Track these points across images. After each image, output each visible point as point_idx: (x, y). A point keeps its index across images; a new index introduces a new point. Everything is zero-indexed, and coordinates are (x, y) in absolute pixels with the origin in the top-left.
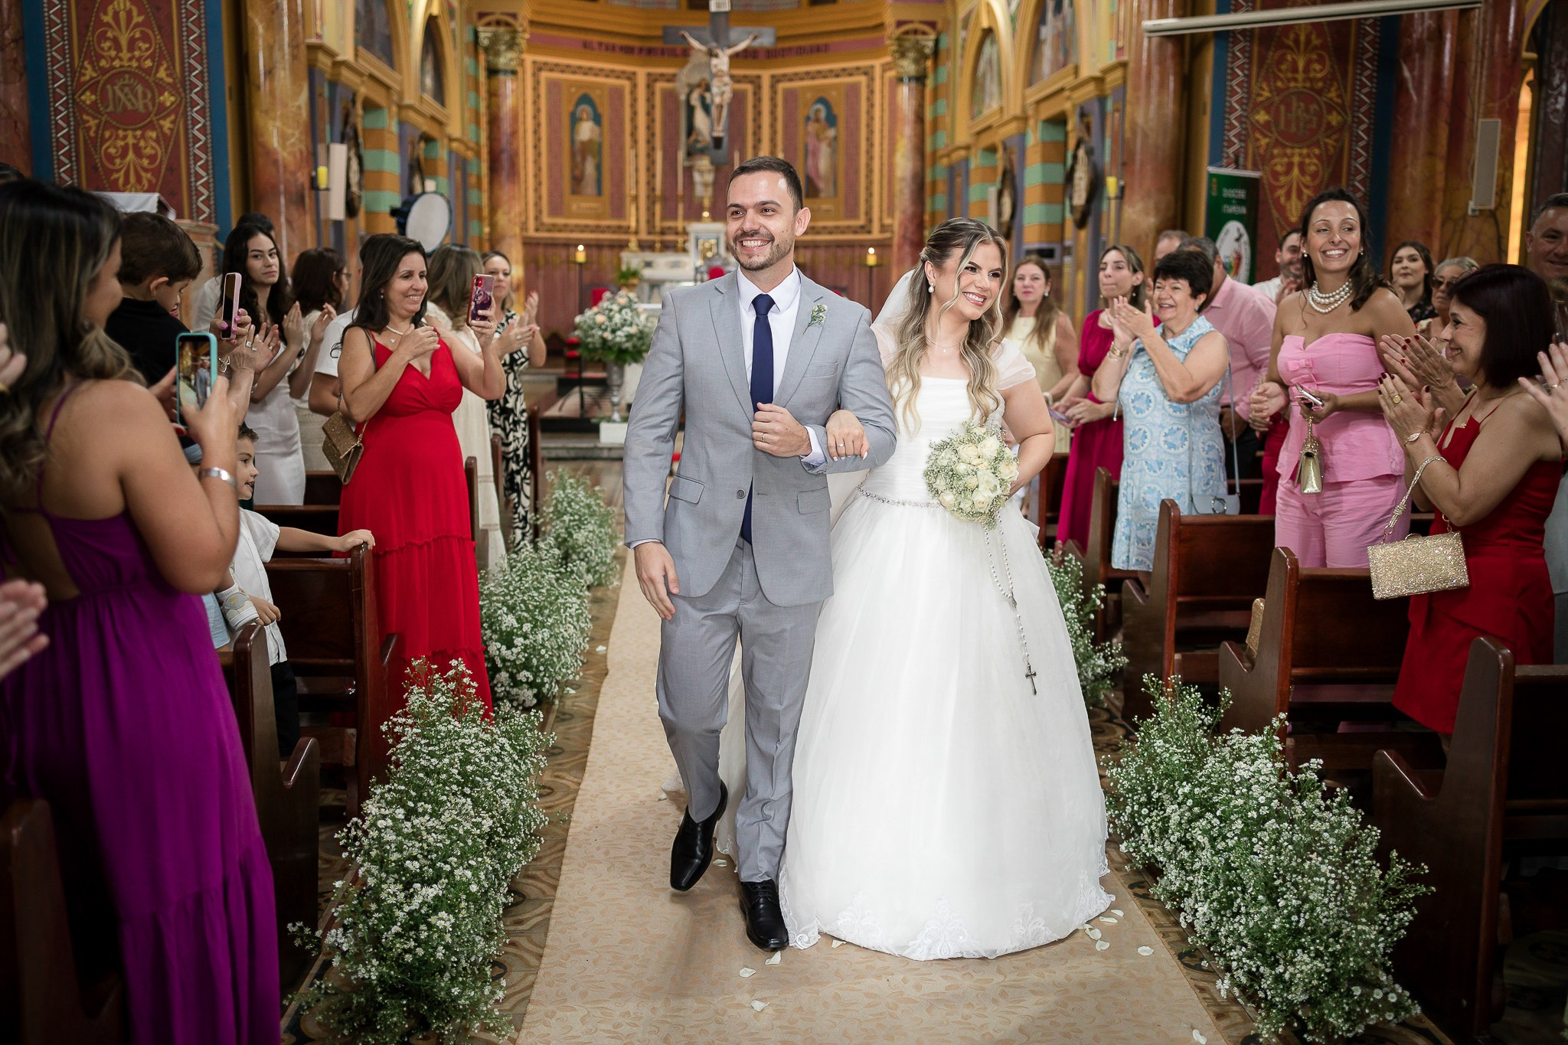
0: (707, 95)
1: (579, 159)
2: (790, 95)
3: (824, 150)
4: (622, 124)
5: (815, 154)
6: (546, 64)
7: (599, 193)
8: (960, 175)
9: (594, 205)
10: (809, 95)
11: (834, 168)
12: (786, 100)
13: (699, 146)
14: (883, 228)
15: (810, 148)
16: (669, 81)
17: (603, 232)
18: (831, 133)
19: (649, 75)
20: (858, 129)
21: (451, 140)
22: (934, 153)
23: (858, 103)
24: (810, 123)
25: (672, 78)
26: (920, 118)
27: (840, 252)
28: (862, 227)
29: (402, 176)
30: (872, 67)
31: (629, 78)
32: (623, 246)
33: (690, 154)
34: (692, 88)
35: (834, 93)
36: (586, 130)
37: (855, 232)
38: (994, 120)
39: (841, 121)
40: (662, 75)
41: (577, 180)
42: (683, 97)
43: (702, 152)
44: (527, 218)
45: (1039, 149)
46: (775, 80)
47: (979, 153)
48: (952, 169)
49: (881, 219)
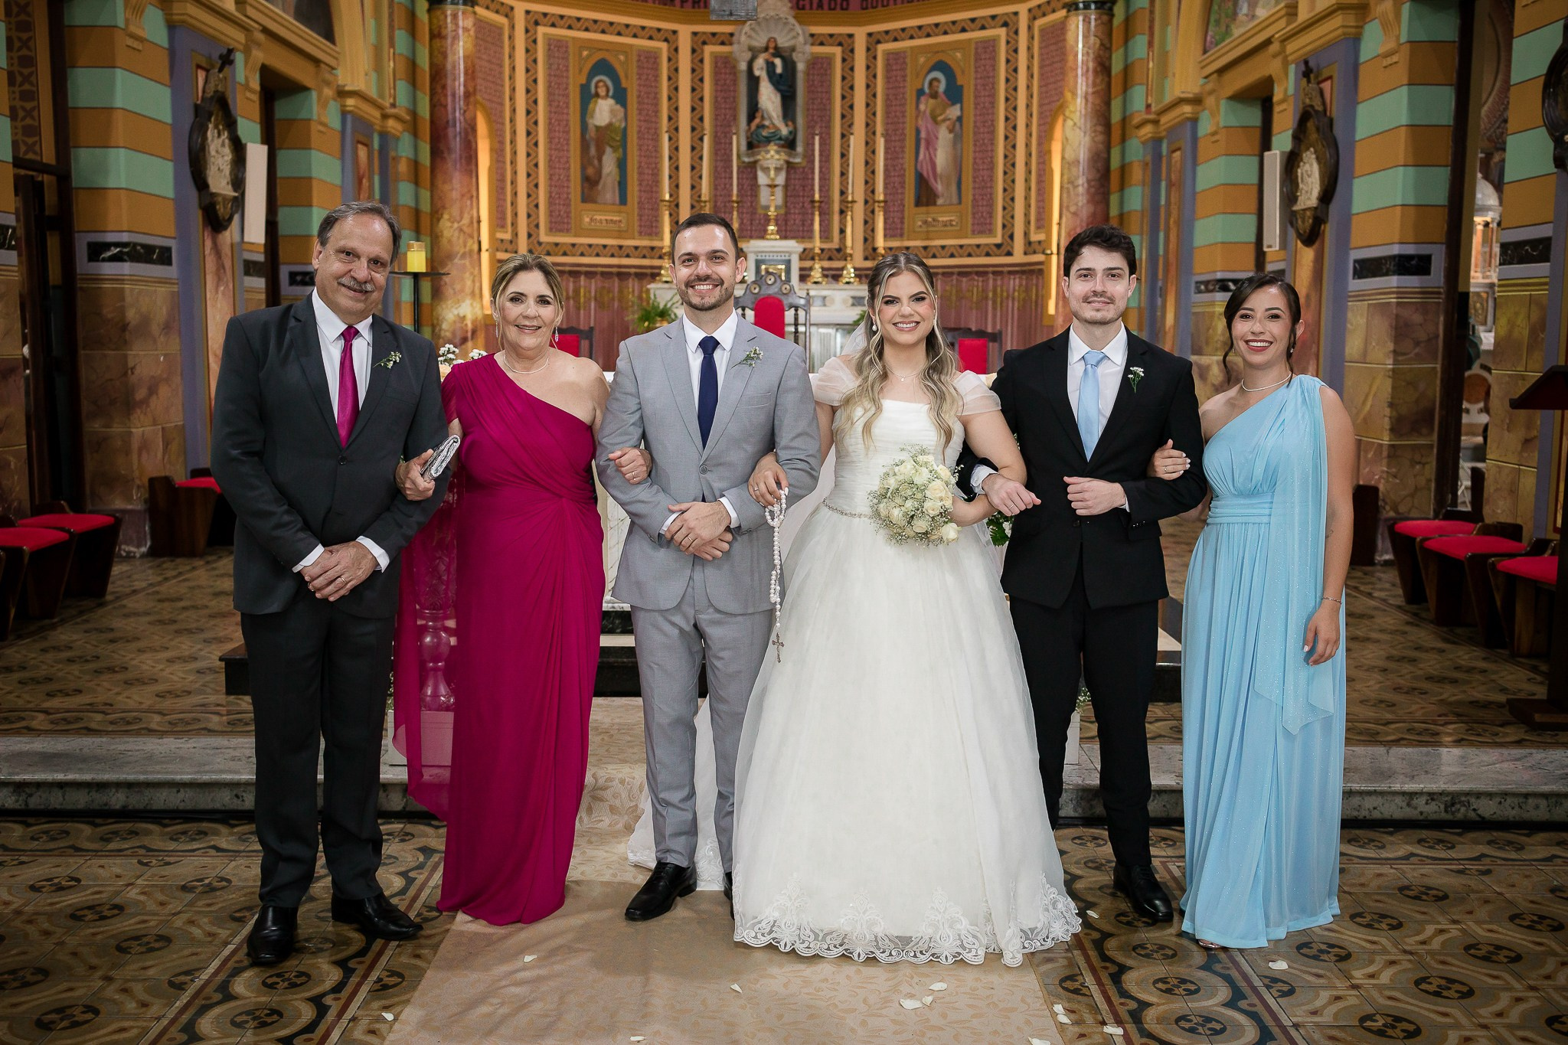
0: (778, 62)
1: (593, 151)
2: (896, 61)
3: (944, 136)
4: (656, 104)
5: (930, 143)
6: (545, 15)
7: (623, 201)
8: (1179, 149)
9: (618, 218)
10: (922, 60)
11: (958, 163)
12: (888, 68)
13: (765, 133)
14: (1030, 247)
15: (923, 135)
16: (723, 43)
17: (628, 256)
18: (954, 112)
19: (695, 34)
20: (993, 104)
21: (342, 93)
22: (1124, 120)
23: (994, 67)
24: (923, 99)
25: (727, 40)
26: (1103, 67)
27: (964, 279)
28: (998, 246)
29: (175, 126)
30: (1016, 14)
31: (666, 40)
32: (654, 275)
33: (751, 146)
34: (755, 53)
35: (959, 55)
36: (604, 112)
37: (988, 254)
38: (1280, 28)
39: (969, 95)
40: (714, 34)
41: (591, 182)
42: (743, 66)
43: (768, 140)
44: (516, 235)
45: (1402, 58)
46: (874, 40)
47: (1223, 102)
48: (1157, 141)
49: (1026, 234)
